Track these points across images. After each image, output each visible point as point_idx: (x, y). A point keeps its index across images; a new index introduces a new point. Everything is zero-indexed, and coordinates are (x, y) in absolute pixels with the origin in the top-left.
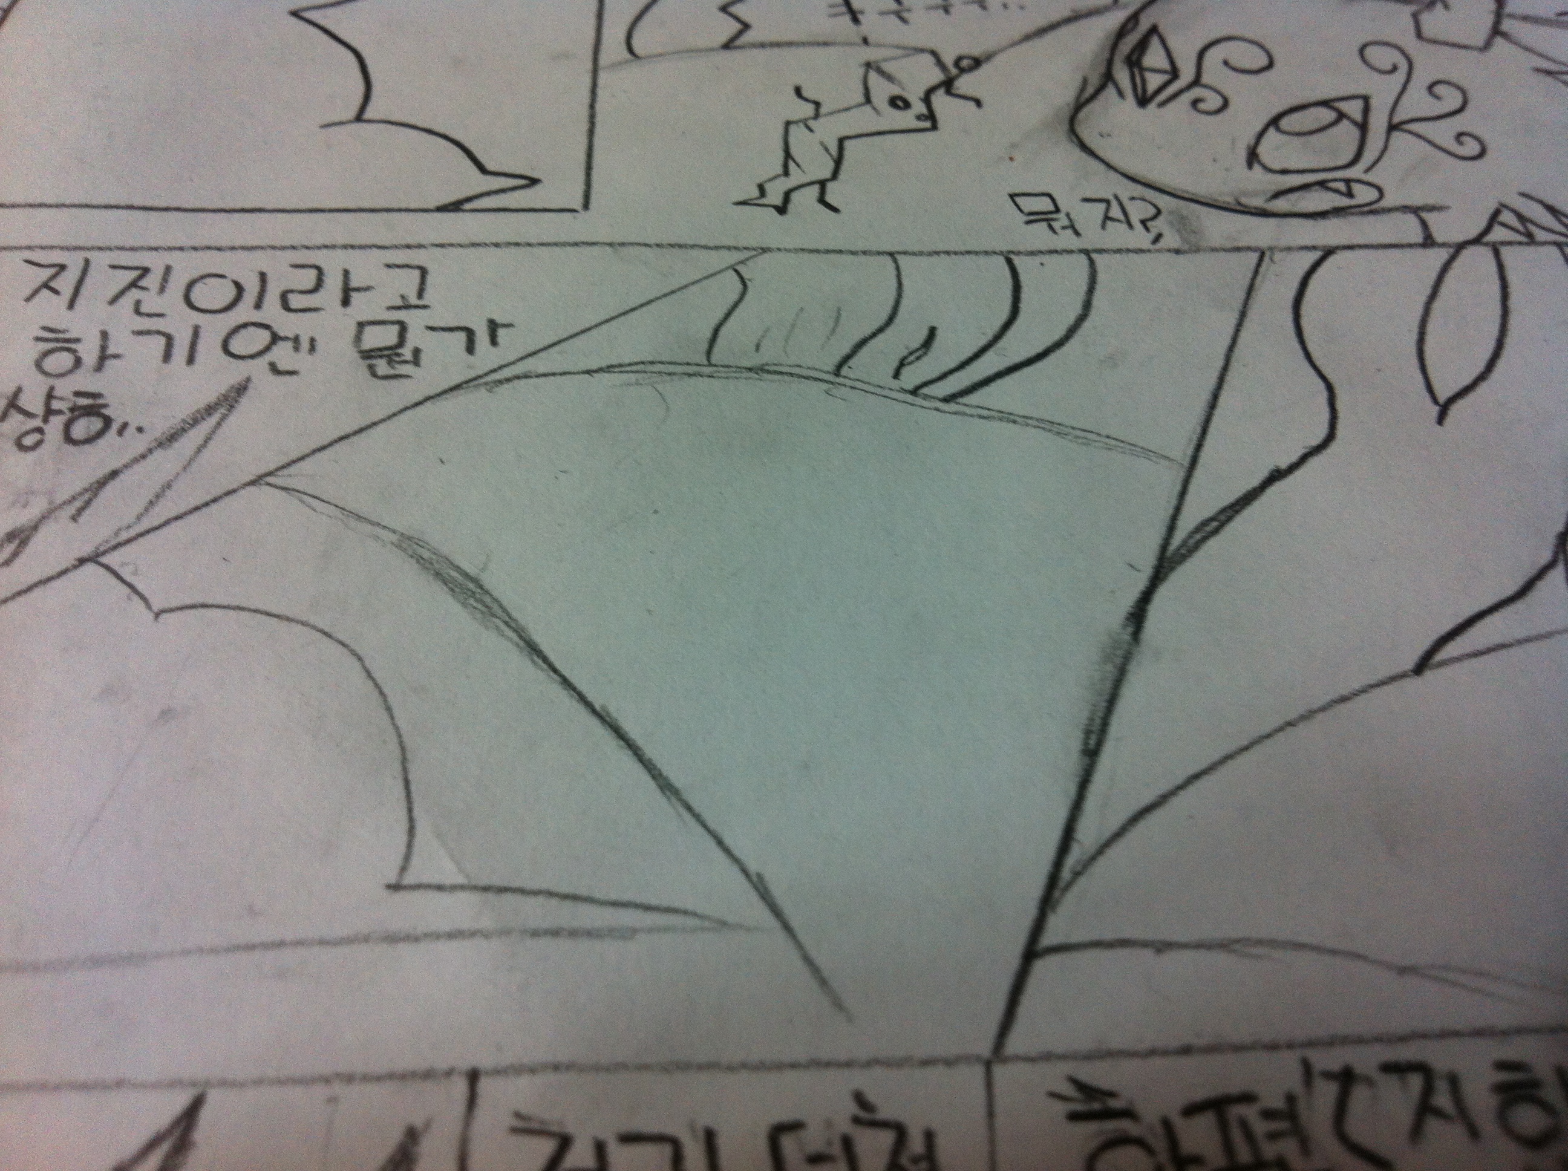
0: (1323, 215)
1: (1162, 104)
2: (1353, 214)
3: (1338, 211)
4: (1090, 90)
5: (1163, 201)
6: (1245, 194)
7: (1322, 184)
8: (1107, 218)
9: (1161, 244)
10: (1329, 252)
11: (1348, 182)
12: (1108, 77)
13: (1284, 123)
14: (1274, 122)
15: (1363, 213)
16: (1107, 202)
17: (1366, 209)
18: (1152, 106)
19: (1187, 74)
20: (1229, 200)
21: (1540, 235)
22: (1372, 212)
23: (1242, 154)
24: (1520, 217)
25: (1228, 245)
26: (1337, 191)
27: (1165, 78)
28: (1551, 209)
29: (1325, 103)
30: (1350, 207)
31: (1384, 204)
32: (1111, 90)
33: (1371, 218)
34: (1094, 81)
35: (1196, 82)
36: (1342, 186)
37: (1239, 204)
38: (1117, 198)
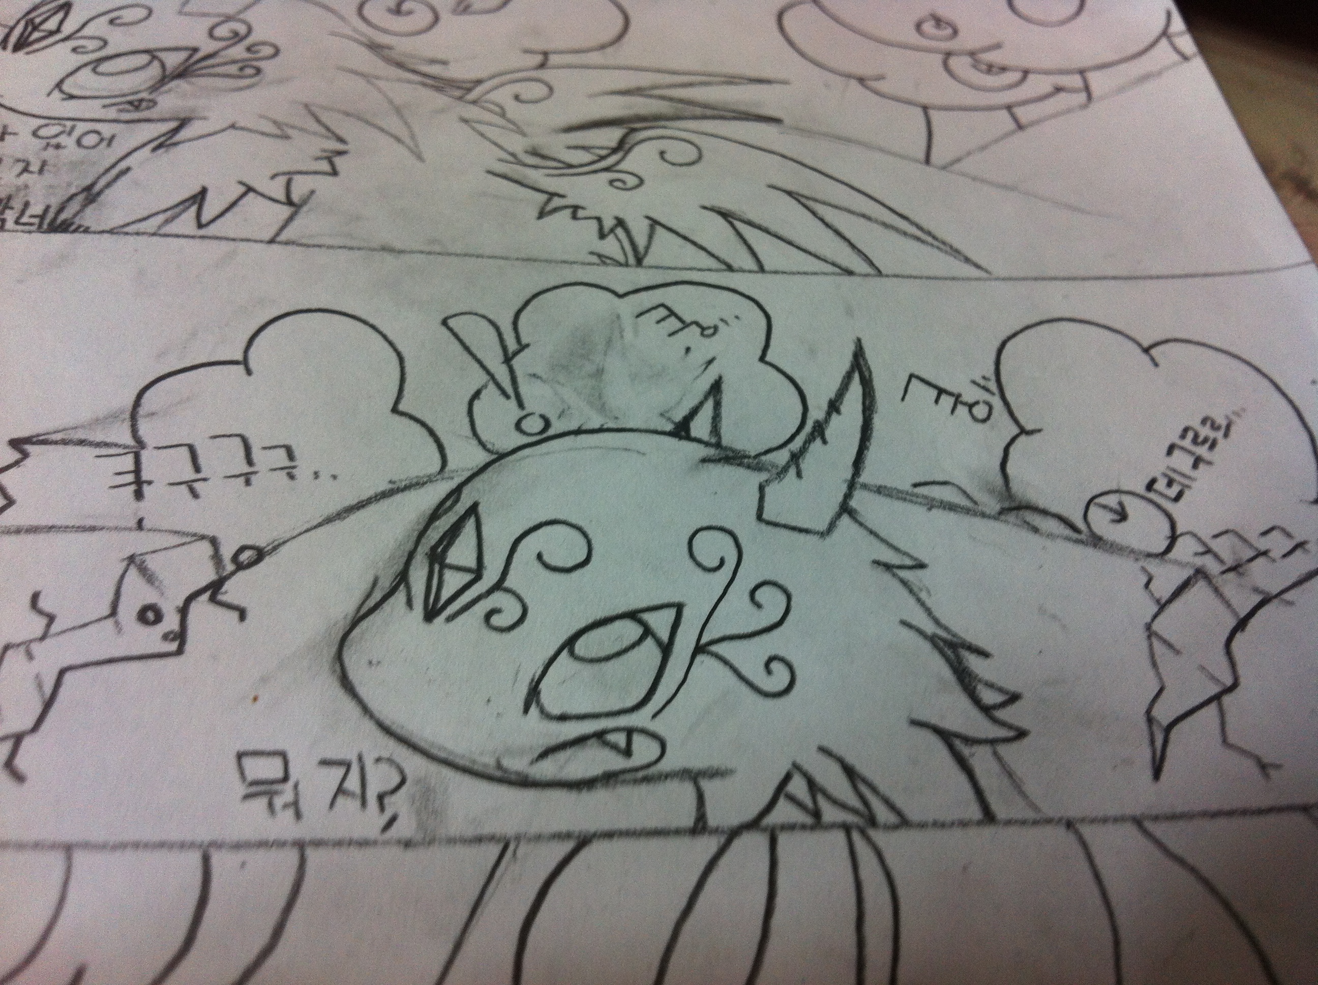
0: (587, 784)
1: (450, 619)
2: (624, 782)
3: (609, 778)
4: (377, 596)
5: (414, 764)
6: (509, 751)
7: (600, 735)
8: (340, 790)
9: (393, 832)
10: (583, 842)
11: (629, 732)
12: (403, 578)
13: (580, 647)
14: (570, 643)
15: (636, 782)
16: (348, 766)
17: (640, 774)
18: (440, 621)
19: (490, 577)
20: (489, 762)
21: (830, 814)
22: (647, 780)
23: (523, 690)
24: (812, 785)
25: (470, 832)
26: (614, 747)
27: (468, 577)
28: (850, 772)
29: (633, 615)
30: (624, 772)
32: (401, 596)
33: (644, 789)
34: (385, 583)
35: (498, 586)
36: (620, 739)
37: (499, 766)
38: (360, 758)
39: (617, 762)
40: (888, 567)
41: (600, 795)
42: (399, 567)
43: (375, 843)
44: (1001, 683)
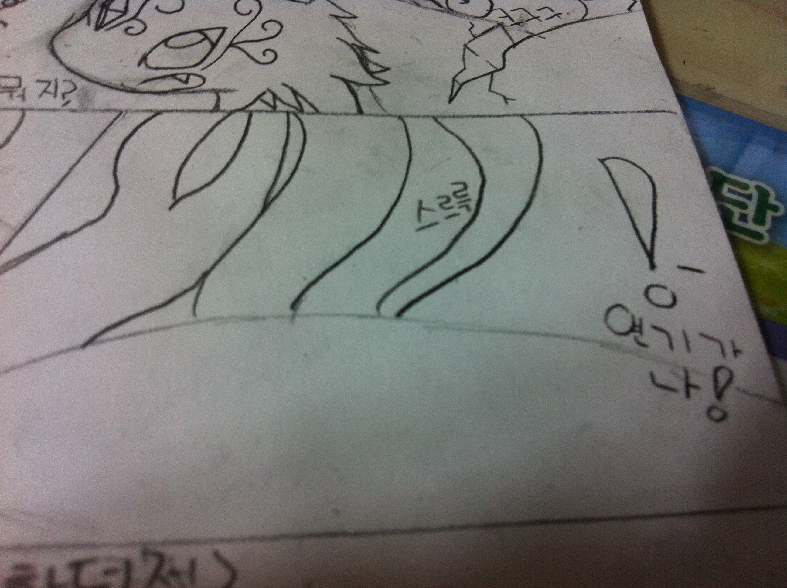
0: (165, 93)
1: (107, 30)
2: (182, 93)
3: (175, 91)
4: (73, 20)
5: (81, 83)
6: (128, 80)
7: (174, 76)
8: (45, 91)
9: (68, 106)
10: (158, 113)
11: (189, 75)
12: (87, 14)
13: (170, 43)
14: (165, 41)
15: (188, 93)
16: (49, 82)
17: (190, 90)
18: (102, 31)
19: (130, 15)
20: (118, 83)
21: (280, 106)
22: (193, 92)
23: (139, 57)
24: (275, 97)
25: (104, 107)
26: (181, 80)
27: (119, 14)
28: (295, 93)
29: (200, 31)
30: (183, 89)
31: (203, 87)
32: (85, 21)
33: (191, 95)
34: (78, 16)
35: (134, 18)
36: (184, 77)
37: (122, 85)
38: (56, 80)
39: (181, 85)
40: (337, 17)
41: (170, 97)
42: (85, 9)
43: (58, 110)
44: (381, 64)
